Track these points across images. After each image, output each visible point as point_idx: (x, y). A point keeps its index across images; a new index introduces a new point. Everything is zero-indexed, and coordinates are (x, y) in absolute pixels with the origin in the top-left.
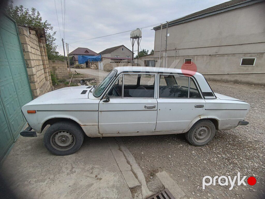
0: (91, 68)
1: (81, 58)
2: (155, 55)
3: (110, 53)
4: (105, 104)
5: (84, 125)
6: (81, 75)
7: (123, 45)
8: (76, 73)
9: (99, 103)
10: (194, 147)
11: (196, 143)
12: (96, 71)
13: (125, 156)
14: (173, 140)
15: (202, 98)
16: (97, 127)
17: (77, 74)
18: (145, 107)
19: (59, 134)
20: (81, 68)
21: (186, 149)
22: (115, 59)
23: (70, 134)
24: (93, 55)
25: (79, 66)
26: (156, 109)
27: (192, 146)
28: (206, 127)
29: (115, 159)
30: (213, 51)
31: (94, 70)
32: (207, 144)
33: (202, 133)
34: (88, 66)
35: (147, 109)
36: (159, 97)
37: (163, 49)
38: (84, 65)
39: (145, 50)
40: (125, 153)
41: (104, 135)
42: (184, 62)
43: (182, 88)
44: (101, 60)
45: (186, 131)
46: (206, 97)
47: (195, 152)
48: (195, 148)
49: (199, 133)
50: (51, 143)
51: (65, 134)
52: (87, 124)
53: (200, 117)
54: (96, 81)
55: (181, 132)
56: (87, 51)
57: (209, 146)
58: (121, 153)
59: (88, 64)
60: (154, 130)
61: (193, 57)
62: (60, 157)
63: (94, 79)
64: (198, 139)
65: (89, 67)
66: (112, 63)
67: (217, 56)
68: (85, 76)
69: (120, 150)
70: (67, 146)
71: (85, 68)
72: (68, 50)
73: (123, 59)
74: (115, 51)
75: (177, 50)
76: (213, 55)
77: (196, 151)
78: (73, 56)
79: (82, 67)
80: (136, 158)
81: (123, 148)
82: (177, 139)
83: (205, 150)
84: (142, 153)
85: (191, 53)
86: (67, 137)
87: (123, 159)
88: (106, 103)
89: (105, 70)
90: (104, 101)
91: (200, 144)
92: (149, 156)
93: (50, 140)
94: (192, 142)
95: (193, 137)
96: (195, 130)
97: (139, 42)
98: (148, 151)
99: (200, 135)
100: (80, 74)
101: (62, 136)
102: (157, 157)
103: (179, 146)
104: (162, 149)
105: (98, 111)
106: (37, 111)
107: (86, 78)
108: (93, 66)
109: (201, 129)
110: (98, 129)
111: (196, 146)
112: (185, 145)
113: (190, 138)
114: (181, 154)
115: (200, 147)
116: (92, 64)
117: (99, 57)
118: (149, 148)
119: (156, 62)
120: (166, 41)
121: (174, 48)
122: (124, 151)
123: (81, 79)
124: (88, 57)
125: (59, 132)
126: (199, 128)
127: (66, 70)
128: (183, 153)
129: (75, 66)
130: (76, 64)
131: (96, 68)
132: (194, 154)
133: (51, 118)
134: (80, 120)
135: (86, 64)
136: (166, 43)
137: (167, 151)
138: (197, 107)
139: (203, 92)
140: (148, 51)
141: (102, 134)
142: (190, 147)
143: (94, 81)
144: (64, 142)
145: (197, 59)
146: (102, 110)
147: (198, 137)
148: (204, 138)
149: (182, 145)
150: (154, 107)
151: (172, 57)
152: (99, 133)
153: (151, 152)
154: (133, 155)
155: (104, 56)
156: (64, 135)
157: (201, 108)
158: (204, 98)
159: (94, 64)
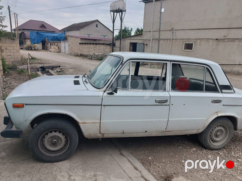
0: (50, 50)
1: (35, 34)
2: (145, 36)
3: (79, 30)
4: (110, 96)
5: (83, 123)
6: (38, 60)
7: (97, 20)
8: (30, 57)
9: (103, 96)
10: (210, 150)
11: (212, 146)
12: (59, 55)
13: (129, 161)
14: (183, 143)
15: (219, 92)
16: (98, 125)
17: (31, 59)
18: (156, 101)
19: (50, 135)
20: (35, 50)
21: (201, 153)
22: (86, 39)
23: (63, 135)
24: (53, 32)
25: (31, 47)
26: (168, 103)
27: (207, 150)
28: (223, 127)
29: (119, 165)
30: (220, 34)
31: (54, 53)
32: (224, 148)
33: (219, 133)
34: (44, 48)
35: (158, 104)
36: (171, 90)
37: (156, 28)
38: (39, 46)
39: (127, 28)
40: (128, 158)
41: (106, 136)
42: (183, 46)
43: (191, 80)
44: (65, 39)
45: (201, 131)
46: (223, 91)
47: (212, 157)
48: (211, 152)
49: (215, 134)
50: (39, 146)
51: (57, 134)
52: (86, 121)
53: (217, 115)
54: (62, 70)
55: (194, 132)
56: (43, 26)
57: (227, 149)
58: (124, 159)
59: (46, 45)
60: (165, 130)
61: (195, 40)
62: (49, 164)
63: (60, 67)
64: (214, 141)
65: (47, 49)
66: (82, 44)
67: (226, 40)
68: (45, 62)
69: (122, 155)
70: (58, 150)
71: (41, 50)
72: (16, 23)
73: (98, 40)
74: (86, 28)
75: (174, 31)
76: (221, 39)
77: (213, 155)
78: (23, 32)
79: (36, 48)
80: (143, 164)
81: (125, 153)
82: (187, 142)
83: (223, 154)
84: (150, 158)
85: (192, 35)
86: (59, 138)
87: (129, 165)
88: (112, 96)
89: (71, 54)
90: (108, 94)
91: (216, 147)
92: (159, 161)
93: (38, 142)
94: (208, 145)
95: (208, 138)
96: (211, 130)
97: (123, 18)
98: (156, 156)
99: (217, 136)
100: (35, 58)
101: (52, 137)
102: (169, 162)
103: (191, 150)
104: (172, 153)
105: (101, 105)
106: (25, 104)
107: (47, 65)
108: (53, 48)
109: (218, 128)
110: (99, 128)
111: (212, 149)
112: (199, 149)
113: (205, 140)
114: (196, 158)
115: (216, 151)
116: (51, 45)
117: (61, 35)
118: (156, 152)
119: (145, 46)
120: (160, 18)
121: (170, 29)
122: (128, 157)
123: (40, 66)
124: (47, 34)
125: (49, 132)
126: (215, 128)
127: (18, 52)
128: (198, 158)
129: (25, 46)
130: (25, 44)
131: (58, 51)
132: (211, 158)
133: (42, 114)
134: (78, 117)
135: (42, 45)
136: (160, 21)
137: (179, 155)
138: (214, 103)
139: (221, 85)
140: (131, 29)
141: (103, 134)
142: (205, 151)
143: (60, 69)
144: (54, 144)
145: (200, 43)
146: (106, 104)
147: (215, 138)
148: (221, 140)
149: (195, 149)
150: (166, 101)
151: (167, 40)
152: (100, 133)
153: (160, 157)
154: (139, 160)
155: (69, 34)
156: (55, 136)
157: (219, 103)
158: (222, 92)
159: (54, 44)
